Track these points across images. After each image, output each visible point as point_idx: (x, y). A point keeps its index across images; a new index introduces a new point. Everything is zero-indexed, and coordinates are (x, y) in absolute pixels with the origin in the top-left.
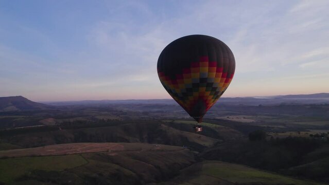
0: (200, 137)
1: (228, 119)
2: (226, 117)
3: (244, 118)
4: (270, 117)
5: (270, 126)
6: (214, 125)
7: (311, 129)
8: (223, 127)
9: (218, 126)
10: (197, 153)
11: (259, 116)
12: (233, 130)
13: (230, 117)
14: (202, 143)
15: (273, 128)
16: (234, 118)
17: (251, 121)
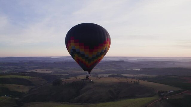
0: (19, 87)
1: (36, 72)
2: (35, 70)
3: (46, 70)
4: (61, 69)
5: (61, 75)
6: (29, 77)
7: (80, 75)
8: (35, 77)
9: (31, 77)
10: (17, 98)
11: (55, 69)
12: (41, 79)
13: (37, 70)
14: (21, 91)
15: (63, 75)
16: (40, 71)
17: (50, 72)
